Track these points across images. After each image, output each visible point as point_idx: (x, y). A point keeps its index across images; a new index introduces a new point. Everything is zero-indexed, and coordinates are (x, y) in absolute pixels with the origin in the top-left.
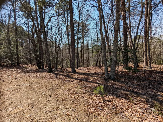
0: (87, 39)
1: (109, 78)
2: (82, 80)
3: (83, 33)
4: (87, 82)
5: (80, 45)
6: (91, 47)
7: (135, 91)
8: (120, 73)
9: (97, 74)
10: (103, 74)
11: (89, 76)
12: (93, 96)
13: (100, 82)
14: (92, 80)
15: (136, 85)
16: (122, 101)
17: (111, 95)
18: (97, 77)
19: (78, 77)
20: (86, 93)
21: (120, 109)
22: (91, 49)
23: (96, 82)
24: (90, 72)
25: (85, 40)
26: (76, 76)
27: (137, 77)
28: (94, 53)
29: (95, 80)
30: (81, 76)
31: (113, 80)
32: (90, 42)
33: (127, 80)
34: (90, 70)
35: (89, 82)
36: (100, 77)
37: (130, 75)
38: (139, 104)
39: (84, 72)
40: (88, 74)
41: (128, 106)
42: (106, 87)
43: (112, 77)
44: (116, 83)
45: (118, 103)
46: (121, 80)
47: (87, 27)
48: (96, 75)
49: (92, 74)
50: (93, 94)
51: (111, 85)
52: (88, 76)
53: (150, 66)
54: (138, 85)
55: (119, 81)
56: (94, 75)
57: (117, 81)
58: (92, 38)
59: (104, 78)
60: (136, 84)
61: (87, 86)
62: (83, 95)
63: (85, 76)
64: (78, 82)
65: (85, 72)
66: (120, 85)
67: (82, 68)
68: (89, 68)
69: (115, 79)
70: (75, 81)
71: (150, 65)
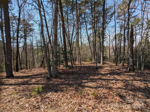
0: (32, 39)
1: (51, 77)
2: (20, 85)
3: (25, 31)
4: (27, 85)
5: (22, 45)
6: (36, 48)
7: (70, 83)
8: (62, 71)
9: (40, 74)
10: (47, 74)
11: (31, 78)
12: (31, 98)
13: (43, 82)
14: (34, 82)
15: (71, 79)
16: (58, 94)
17: (50, 92)
18: (39, 78)
19: (16, 81)
20: (22, 98)
21: (56, 102)
22: (35, 49)
23: (38, 83)
24: (32, 74)
25: (29, 40)
26: (13, 81)
27: (73, 72)
28: (39, 54)
29: (37, 81)
30: (20, 80)
31: (55, 78)
32: (35, 42)
33: (66, 75)
34: (34, 72)
35: (30, 84)
36: (43, 77)
37: (68, 72)
38: (69, 92)
39: (25, 75)
40: (30, 77)
41: (62, 96)
42: (48, 85)
43: (54, 76)
44: (57, 80)
45: (55, 96)
46: (61, 76)
47: (31, 26)
48: (39, 76)
49: (34, 75)
50: (32, 96)
51: (52, 83)
52: (29, 78)
53: (81, 64)
54: (72, 78)
55: (59, 78)
56: (37, 77)
57: (58, 78)
58: (37, 38)
59: (46, 78)
60: (71, 77)
61: (26, 89)
62: (18, 101)
63: (26, 80)
64: (14, 88)
65: (27, 75)
66: (60, 81)
67: (23, 70)
68: (33, 69)
69: (56, 77)
70: (11, 87)
71: (81, 62)
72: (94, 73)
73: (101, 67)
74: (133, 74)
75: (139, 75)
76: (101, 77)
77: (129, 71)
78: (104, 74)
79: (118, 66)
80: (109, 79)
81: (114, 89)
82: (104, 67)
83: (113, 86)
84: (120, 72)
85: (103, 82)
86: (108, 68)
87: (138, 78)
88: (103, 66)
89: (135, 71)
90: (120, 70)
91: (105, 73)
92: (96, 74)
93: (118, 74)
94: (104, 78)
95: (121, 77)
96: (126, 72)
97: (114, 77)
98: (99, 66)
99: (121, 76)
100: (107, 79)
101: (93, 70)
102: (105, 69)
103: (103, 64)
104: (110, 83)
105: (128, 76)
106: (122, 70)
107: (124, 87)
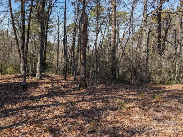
72: (15, 98)
73: (35, 85)
74: (84, 91)
75: (91, 92)
76: (30, 103)
77: (79, 88)
78: (37, 97)
79: (67, 80)
80: (45, 104)
81: (47, 120)
82: (42, 84)
83: (47, 116)
84: (67, 90)
85: (30, 112)
86: (48, 85)
87: (88, 97)
88: (40, 81)
89: (86, 87)
90: (67, 87)
91: (39, 96)
92: (19, 99)
93: (62, 94)
94: (34, 105)
95: (66, 99)
96: (75, 89)
97: (54, 99)
98: (32, 82)
99: (66, 97)
100: (41, 106)
101: (14, 92)
102: (42, 87)
103: (41, 78)
104: (44, 111)
105: (77, 95)
106: (70, 86)
107: (65, 115)
